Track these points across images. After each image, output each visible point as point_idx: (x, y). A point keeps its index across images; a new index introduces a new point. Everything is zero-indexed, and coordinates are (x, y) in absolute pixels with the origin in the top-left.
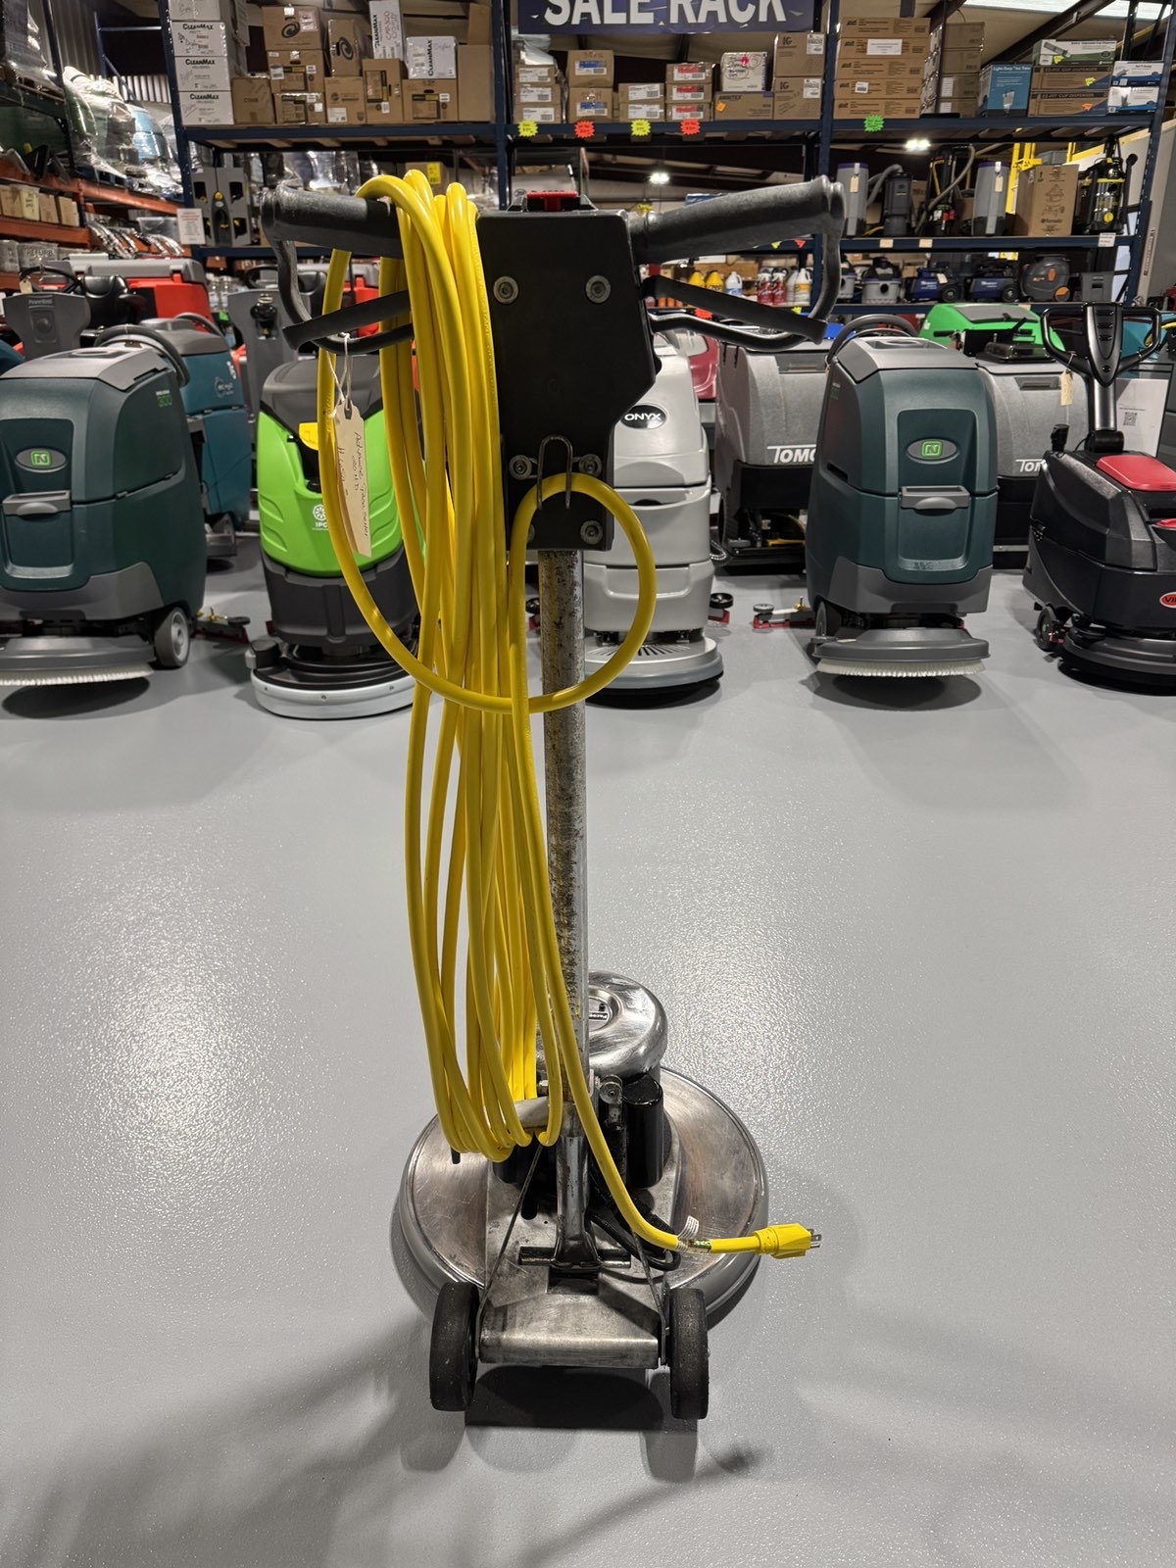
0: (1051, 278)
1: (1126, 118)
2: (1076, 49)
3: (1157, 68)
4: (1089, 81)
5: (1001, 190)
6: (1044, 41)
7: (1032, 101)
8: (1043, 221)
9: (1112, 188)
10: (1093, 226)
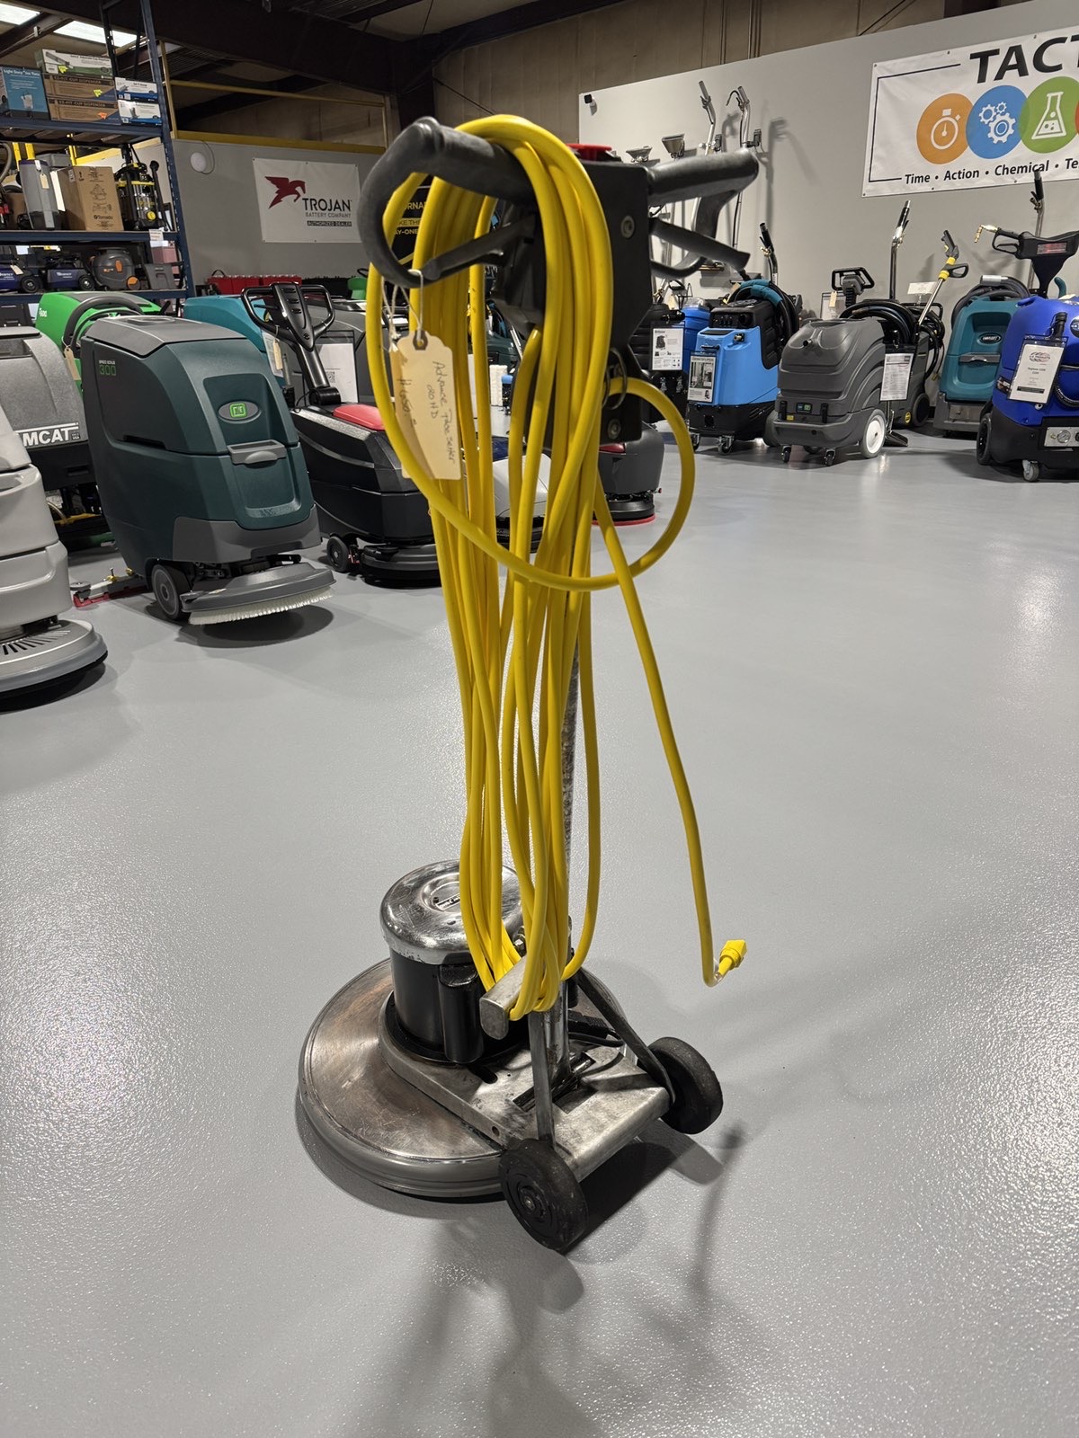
0: (119, 269)
1: (142, 129)
2: (77, 62)
3: (151, 87)
4: (98, 93)
5: (48, 187)
6: (45, 51)
7: (51, 105)
8: (96, 217)
9: (146, 190)
10: (140, 223)
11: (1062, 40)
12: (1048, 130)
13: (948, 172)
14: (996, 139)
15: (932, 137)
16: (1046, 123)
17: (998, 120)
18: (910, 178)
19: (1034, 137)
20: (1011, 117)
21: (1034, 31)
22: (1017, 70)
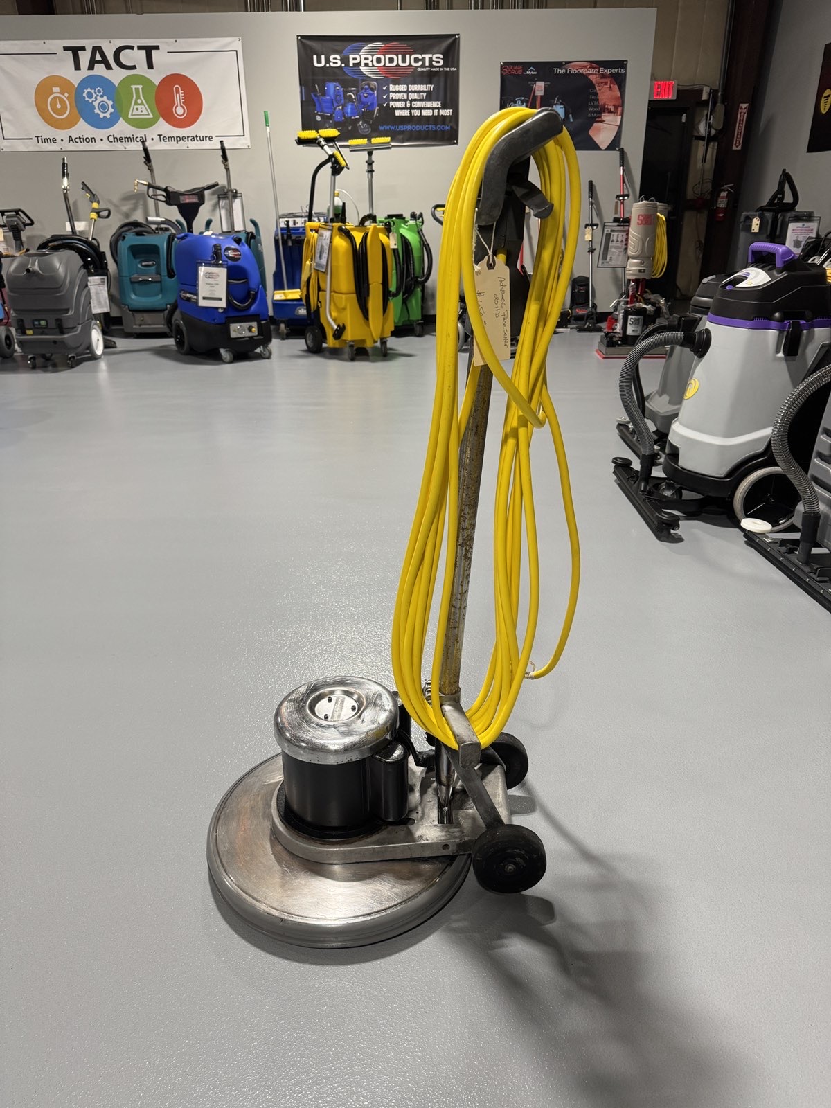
11: (131, 48)
12: (139, 112)
13: (70, 137)
14: (102, 115)
15: (49, 108)
16: (136, 107)
17: (98, 100)
18: (40, 139)
19: (130, 116)
20: (109, 99)
21: (110, 37)
22: (103, 65)
